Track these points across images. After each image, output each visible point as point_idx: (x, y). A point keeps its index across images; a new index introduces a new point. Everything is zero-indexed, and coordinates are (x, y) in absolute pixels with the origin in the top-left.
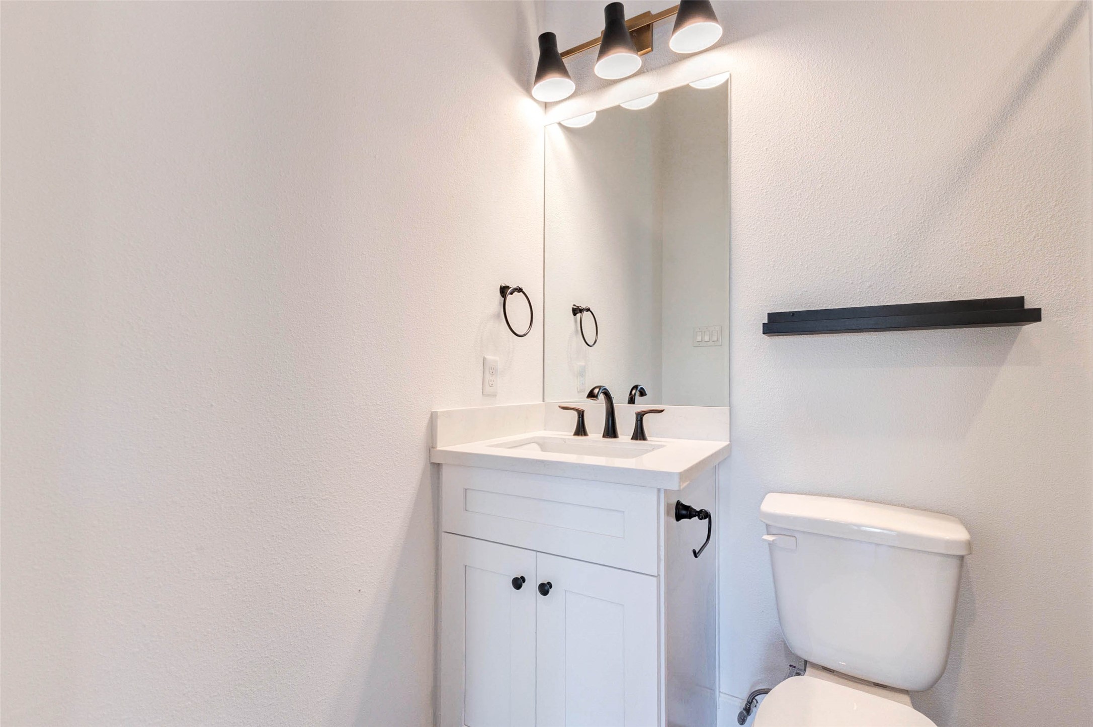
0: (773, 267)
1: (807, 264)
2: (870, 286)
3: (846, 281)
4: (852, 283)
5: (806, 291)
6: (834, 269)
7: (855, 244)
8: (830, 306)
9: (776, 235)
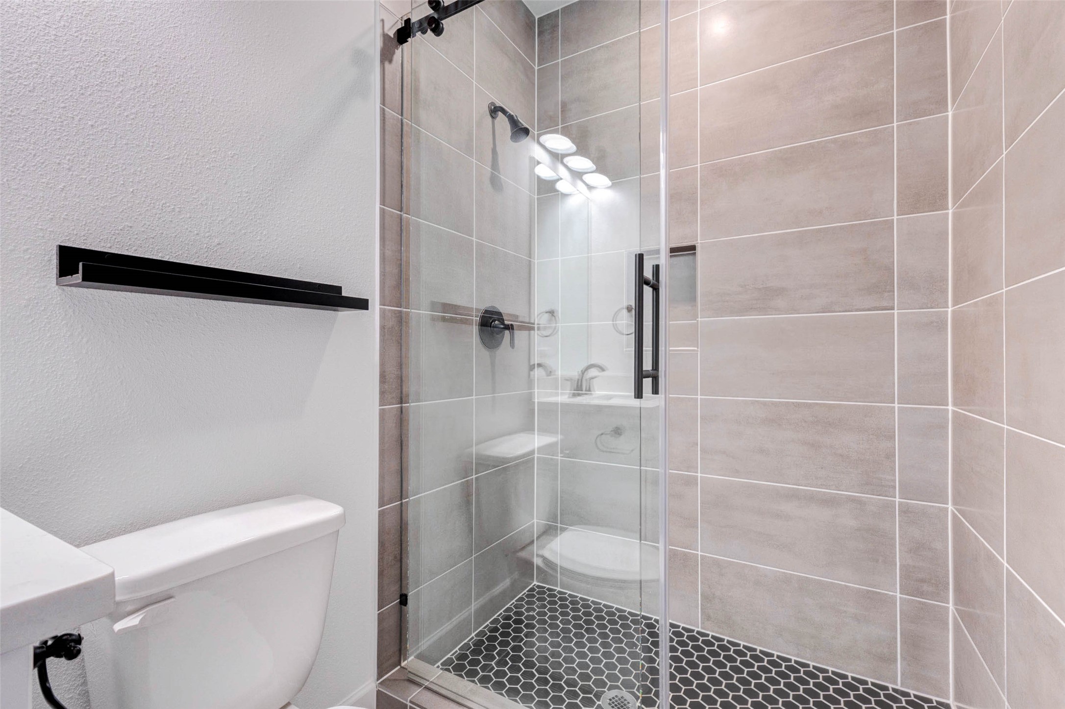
0: (69, 169)
1: (132, 186)
2: (219, 244)
3: (189, 229)
4: (197, 234)
5: (131, 227)
6: (174, 208)
7: (202, 185)
8: (168, 257)
9: (77, 118)
